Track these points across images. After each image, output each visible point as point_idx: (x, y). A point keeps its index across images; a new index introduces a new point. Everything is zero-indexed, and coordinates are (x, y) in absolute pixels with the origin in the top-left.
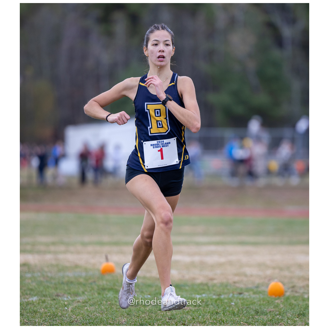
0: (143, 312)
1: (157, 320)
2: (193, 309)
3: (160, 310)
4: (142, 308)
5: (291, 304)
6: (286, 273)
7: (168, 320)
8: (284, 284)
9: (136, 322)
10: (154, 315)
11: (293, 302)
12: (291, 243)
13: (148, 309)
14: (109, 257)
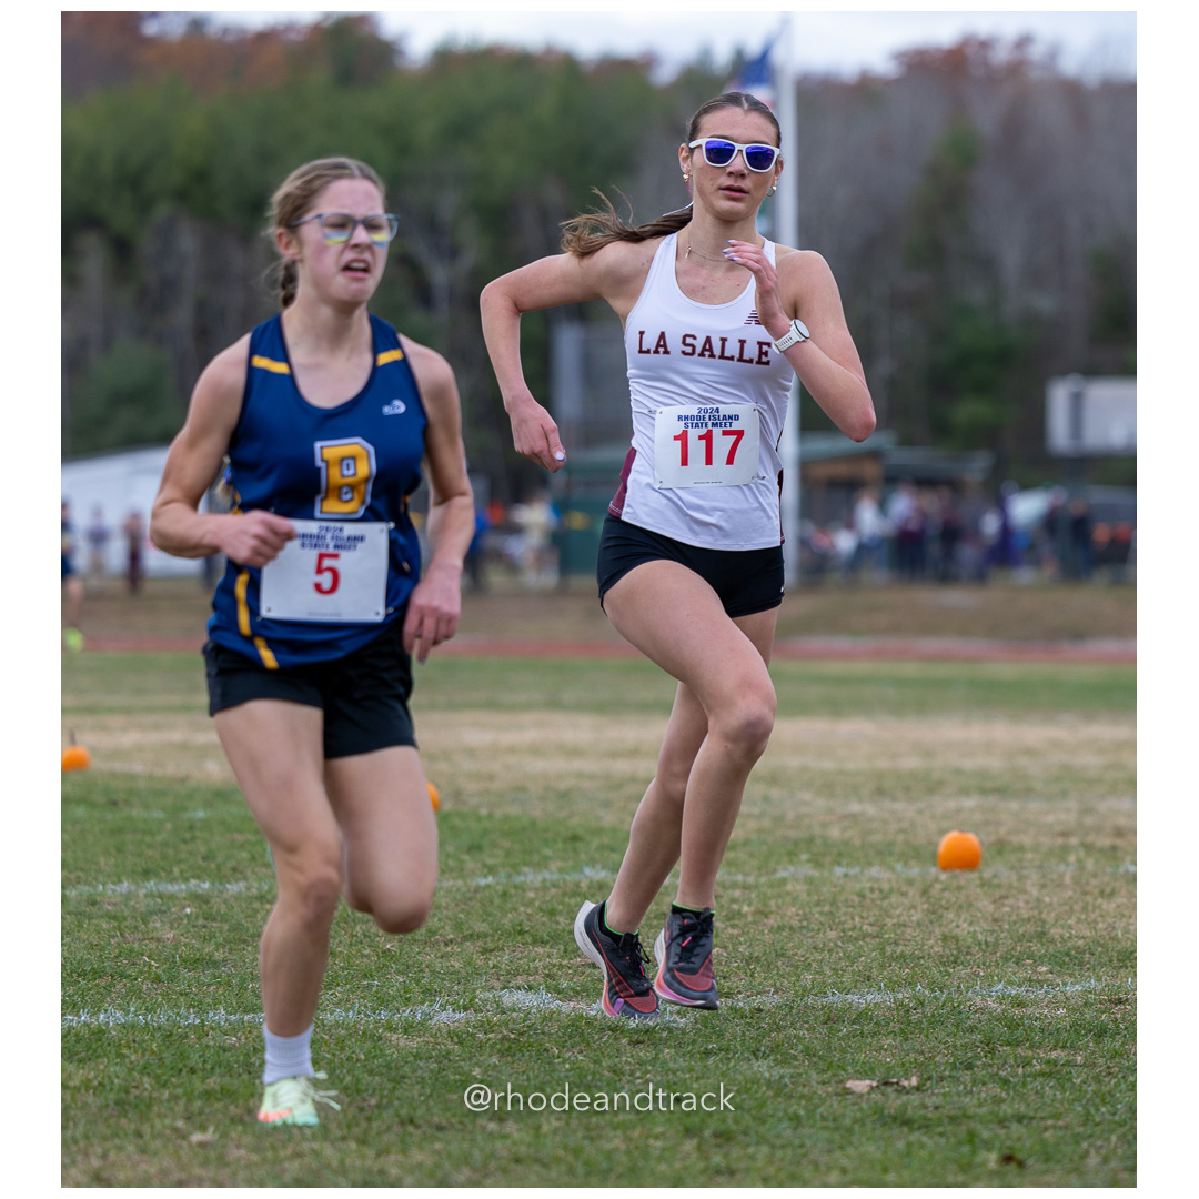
0: (150, 846)
1: (180, 861)
2: (252, 838)
3: (185, 841)
4: (148, 839)
5: (453, 828)
6: (443, 766)
7: (200, 862)
8: (437, 786)
9: (135, 864)
10: (171, 852)
11: (457, 822)
12: (452, 707)
13: (159, 838)
14: (78, 737)
